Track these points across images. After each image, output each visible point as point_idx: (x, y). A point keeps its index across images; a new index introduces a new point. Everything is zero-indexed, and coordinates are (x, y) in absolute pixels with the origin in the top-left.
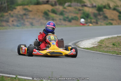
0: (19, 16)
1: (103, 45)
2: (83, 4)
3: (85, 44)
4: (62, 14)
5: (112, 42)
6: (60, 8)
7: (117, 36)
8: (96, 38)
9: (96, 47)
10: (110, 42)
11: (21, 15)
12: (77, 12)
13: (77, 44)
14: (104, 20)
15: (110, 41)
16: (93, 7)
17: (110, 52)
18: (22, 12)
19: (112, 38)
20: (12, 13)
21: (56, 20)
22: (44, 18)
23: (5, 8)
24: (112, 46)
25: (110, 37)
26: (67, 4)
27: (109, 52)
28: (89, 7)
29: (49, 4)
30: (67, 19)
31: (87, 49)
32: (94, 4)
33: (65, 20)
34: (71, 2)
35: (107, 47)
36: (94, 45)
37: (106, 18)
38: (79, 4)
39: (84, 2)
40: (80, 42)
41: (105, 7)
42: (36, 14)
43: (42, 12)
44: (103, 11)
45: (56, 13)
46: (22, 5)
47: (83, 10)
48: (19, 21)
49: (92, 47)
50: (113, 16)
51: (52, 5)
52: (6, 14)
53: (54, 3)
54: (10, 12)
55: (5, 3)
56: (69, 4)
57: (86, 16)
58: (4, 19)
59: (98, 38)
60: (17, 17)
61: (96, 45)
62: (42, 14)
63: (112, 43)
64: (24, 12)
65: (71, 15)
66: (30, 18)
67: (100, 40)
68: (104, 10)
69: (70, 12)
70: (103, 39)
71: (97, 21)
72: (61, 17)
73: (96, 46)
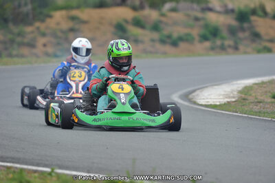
0: (59, 34)
1: (249, 98)
2: (203, 6)
3: (209, 95)
4: (156, 27)
5: (270, 92)
6: (151, 14)
8: (235, 82)
9: (235, 102)
10: (266, 92)
11: (62, 31)
12: (191, 23)
13: (190, 96)
14: (253, 41)
15: (265, 90)
16: (228, 11)
17: (266, 114)
18: (65, 25)
20: (42, 26)
21: (142, 42)
23: (27, 15)
24: (270, 100)
25: (266, 79)
26: (167, 6)
27: (264, 113)
28: (219, 13)
29: (126, 6)
30: (168, 41)
31: (214, 106)
32: (230, 6)
33: (163, 42)
34: (177, 2)
35: (260, 102)
36: (229, 97)
37: (256, 36)
38: (195, 6)
40: (198, 92)
41: (254, 12)
42: (98, 28)
43: (111, 24)
44: (250, 22)
45: (142, 27)
46: (66, 8)
47: (203, 19)
48: (58, 44)
49: (225, 104)
50: (272, 33)
51: (134, 9)
52: (29, 29)
53: (138, 3)
54: (37, 24)
55: (26, 4)
56: (173, 5)
57: (211, 33)
58: (26, 40)
59: (239, 82)
60: (54, 35)
61: (234, 97)
62: (112, 29)
64: (70, 24)
65: (178, 31)
67: (243, 86)
68: (253, 18)
69: (175, 23)
72: (156, 35)
73: (234, 100)
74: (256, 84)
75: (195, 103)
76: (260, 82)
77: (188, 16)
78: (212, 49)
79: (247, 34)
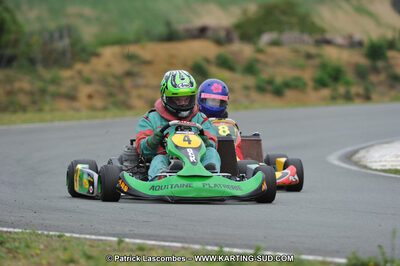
2: (318, 36)
3: (382, 156)
4: (250, 69)
6: (246, 51)
11: (116, 77)
12: (302, 61)
14: (392, 87)
16: (353, 44)
18: (120, 68)
20: (86, 69)
23: (63, 53)
26: (266, 38)
28: (340, 46)
29: (208, 38)
30: (269, 88)
32: (358, 36)
33: (261, 89)
34: (281, 31)
37: (396, 79)
38: (306, 37)
39: (322, 31)
41: (391, 45)
44: (386, 59)
45: (231, 69)
46: (120, 42)
47: (319, 56)
48: (111, 95)
51: (219, 42)
52: (66, 74)
53: (222, 34)
54: (79, 66)
55: (61, 37)
56: (274, 35)
57: (331, 76)
58: (63, 90)
60: (104, 82)
64: (126, 66)
65: (282, 74)
66: (146, 86)
68: (391, 54)
69: (278, 63)
71: (367, 90)
72: (250, 81)
75: (365, 167)
77: (296, 51)
78: (334, 98)
79: (382, 77)
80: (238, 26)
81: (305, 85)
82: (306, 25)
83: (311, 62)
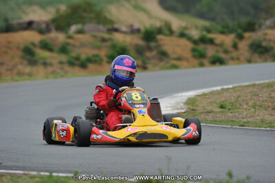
1: (198, 108)
2: (109, 26)
4: (64, 50)
5: (215, 102)
6: (60, 37)
7: (223, 89)
8: (176, 95)
9: (184, 113)
10: (211, 103)
12: (99, 44)
14: (161, 60)
15: (209, 100)
16: (134, 31)
19: (212, 93)
21: (51, 65)
22: (25, 62)
24: (218, 110)
26: (73, 28)
27: (220, 122)
28: (125, 33)
29: (32, 29)
30: (77, 62)
32: (136, 26)
33: (71, 64)
34: (84, 24)
35: (210, 112)
36: (178, 109)
37: (163, 54)
38: (101, 27)
39: (112, 22)
41: (160, 31)
42: (6, 53)
43: (18, 48)
44: (156, 41)
45: (50, 50)
47: (111, 39)
50: (179, 51)
51: (41, 32)
53: (44, 26)
56: (79, 26)
59: (180, 95)
61: (183, 109)
62: (20, 53)
63: (217, 103)
65: (85, 53)
68: (160, 37)
69: (83, 45)
70: (193, 96)
71: (144, 62)
72: (64, 58)
73: (183, 111)
74: (198, 96)
76: (201, 93)
77: (95, 37)
79: (154, 53)
80: (54, 21)
81: (101, 60)
82: (100, 19)
83: (105, 44)
